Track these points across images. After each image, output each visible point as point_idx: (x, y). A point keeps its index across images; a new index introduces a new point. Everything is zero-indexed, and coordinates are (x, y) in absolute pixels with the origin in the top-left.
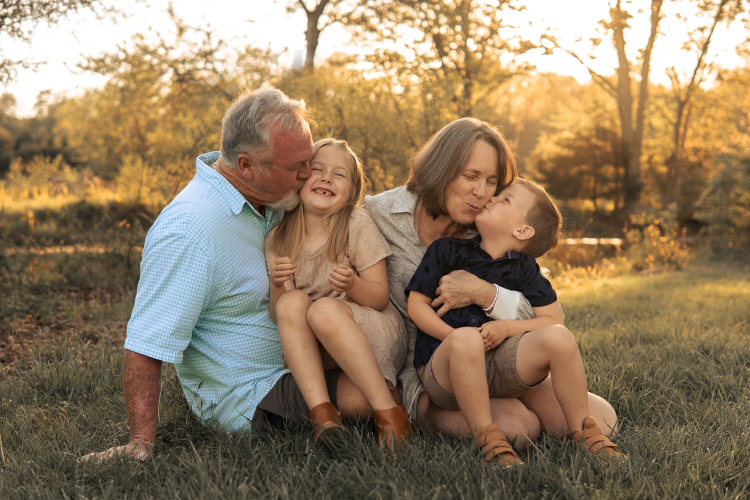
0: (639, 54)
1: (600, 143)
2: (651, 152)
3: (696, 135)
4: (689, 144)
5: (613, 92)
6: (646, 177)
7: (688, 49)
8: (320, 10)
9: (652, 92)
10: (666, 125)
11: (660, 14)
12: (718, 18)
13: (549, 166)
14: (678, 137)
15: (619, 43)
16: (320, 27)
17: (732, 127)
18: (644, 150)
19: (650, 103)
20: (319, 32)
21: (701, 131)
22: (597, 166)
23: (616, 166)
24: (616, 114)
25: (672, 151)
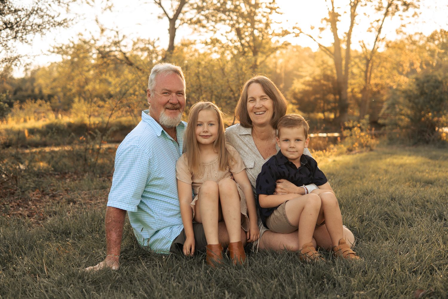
0: (345, 35)
1: (325, 83)
2: (352, 87)
3: (376, 77)
4: (373, 82)
5: (331, 55)
6: (351, 100)
7: (371, 31)
8: (176, 17)
9: (352, 54)
10: (360, 72)
11: (355, 13)
12: (386, 14)
13: (299, 96)
14: (367, 79)
15: (334, 29)
16: (176, 26)
17: (395, 72)
18: (349, 86)
19: (352, 61)
20: (176, 29)
21: (379, 74)
22: (324, 95)
23: (335, 94)
24: (334, 67)
25: (364, 85)
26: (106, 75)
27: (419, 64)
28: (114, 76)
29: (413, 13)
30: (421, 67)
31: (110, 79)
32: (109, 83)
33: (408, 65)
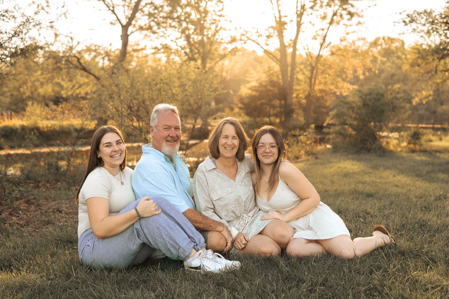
0: (291, 42)
1: (271, 88)
2: (297, 92)
3: (320, 83)
4: (317, 88)
5: (277, 62)
6: (296, 105)
7: (316, 39)
8: (129, 24)
9: (298, 60)
10: (305, 79)
11: (302, 22)
12: (331, 23)
13: (246, 101)
14: (311, 85)
15: (281, 36)
16: (129, 33)
17: (339, 79)
18: (294, 91)
19: (297, 67)
20: (128, 35)
21: (323, 81)
22: (270, 100)
23: (280, 100)
24: (280, 73)
25: (308, 91)
26: (58, 79)
27: (362, 72)
28: (67, 80)
29: (357, 22)
30: (364, 74)
31: (62, 83)
32: (62, 87)
33: (351, 72)
